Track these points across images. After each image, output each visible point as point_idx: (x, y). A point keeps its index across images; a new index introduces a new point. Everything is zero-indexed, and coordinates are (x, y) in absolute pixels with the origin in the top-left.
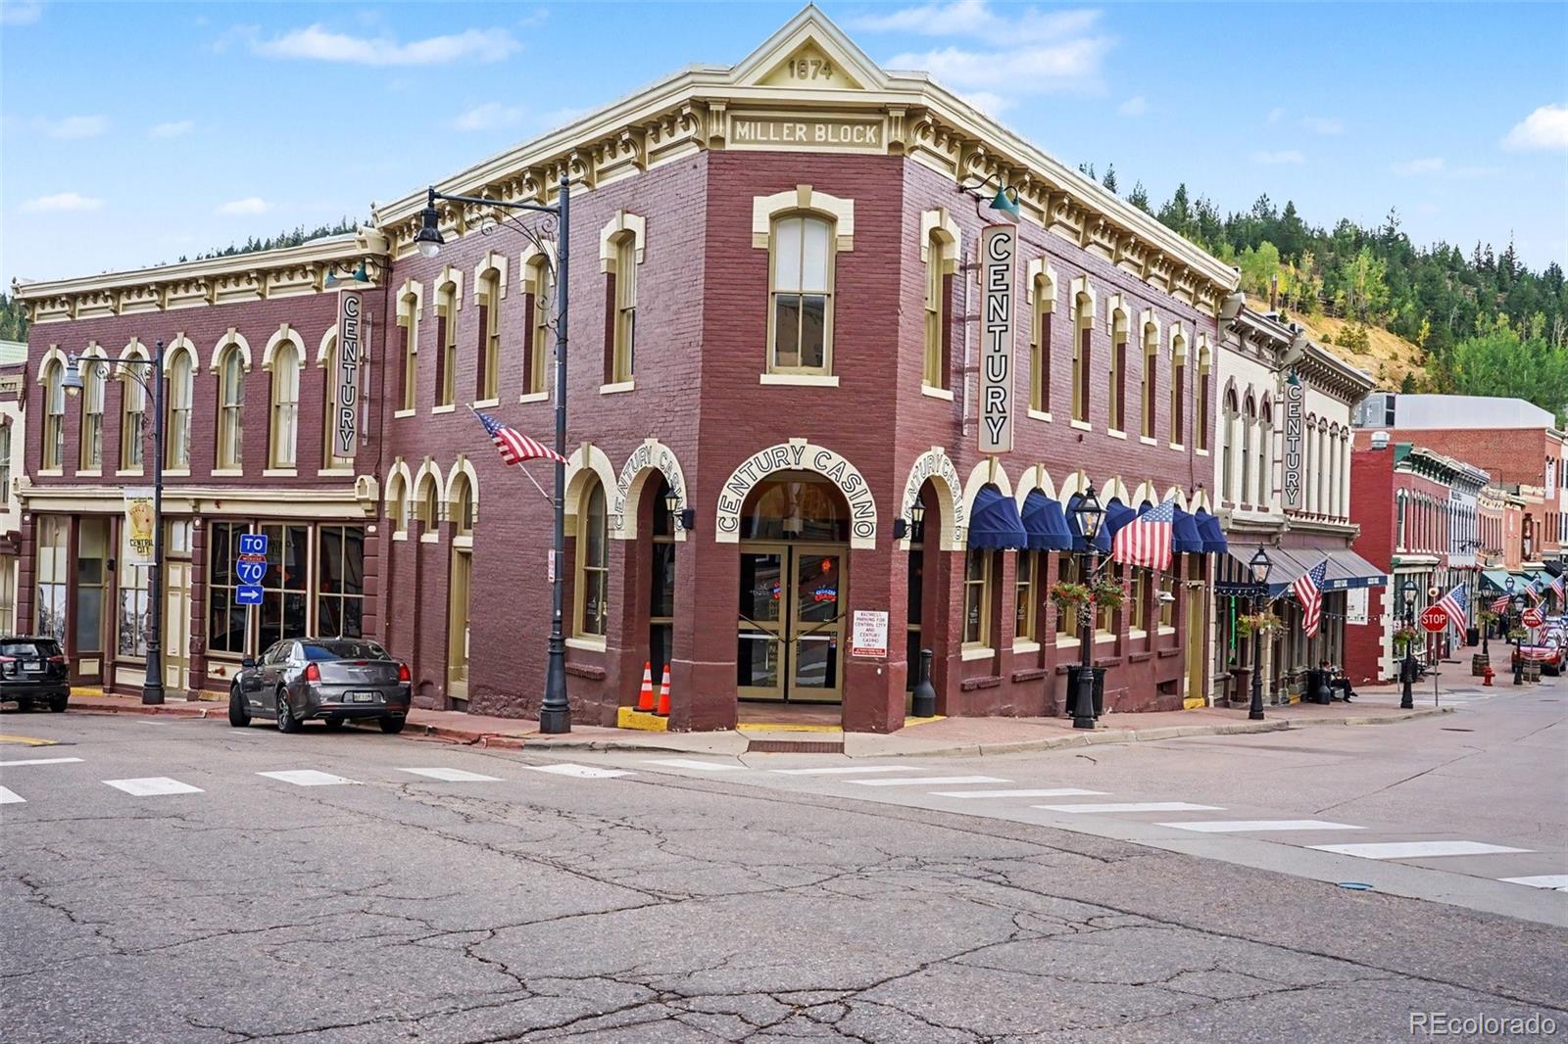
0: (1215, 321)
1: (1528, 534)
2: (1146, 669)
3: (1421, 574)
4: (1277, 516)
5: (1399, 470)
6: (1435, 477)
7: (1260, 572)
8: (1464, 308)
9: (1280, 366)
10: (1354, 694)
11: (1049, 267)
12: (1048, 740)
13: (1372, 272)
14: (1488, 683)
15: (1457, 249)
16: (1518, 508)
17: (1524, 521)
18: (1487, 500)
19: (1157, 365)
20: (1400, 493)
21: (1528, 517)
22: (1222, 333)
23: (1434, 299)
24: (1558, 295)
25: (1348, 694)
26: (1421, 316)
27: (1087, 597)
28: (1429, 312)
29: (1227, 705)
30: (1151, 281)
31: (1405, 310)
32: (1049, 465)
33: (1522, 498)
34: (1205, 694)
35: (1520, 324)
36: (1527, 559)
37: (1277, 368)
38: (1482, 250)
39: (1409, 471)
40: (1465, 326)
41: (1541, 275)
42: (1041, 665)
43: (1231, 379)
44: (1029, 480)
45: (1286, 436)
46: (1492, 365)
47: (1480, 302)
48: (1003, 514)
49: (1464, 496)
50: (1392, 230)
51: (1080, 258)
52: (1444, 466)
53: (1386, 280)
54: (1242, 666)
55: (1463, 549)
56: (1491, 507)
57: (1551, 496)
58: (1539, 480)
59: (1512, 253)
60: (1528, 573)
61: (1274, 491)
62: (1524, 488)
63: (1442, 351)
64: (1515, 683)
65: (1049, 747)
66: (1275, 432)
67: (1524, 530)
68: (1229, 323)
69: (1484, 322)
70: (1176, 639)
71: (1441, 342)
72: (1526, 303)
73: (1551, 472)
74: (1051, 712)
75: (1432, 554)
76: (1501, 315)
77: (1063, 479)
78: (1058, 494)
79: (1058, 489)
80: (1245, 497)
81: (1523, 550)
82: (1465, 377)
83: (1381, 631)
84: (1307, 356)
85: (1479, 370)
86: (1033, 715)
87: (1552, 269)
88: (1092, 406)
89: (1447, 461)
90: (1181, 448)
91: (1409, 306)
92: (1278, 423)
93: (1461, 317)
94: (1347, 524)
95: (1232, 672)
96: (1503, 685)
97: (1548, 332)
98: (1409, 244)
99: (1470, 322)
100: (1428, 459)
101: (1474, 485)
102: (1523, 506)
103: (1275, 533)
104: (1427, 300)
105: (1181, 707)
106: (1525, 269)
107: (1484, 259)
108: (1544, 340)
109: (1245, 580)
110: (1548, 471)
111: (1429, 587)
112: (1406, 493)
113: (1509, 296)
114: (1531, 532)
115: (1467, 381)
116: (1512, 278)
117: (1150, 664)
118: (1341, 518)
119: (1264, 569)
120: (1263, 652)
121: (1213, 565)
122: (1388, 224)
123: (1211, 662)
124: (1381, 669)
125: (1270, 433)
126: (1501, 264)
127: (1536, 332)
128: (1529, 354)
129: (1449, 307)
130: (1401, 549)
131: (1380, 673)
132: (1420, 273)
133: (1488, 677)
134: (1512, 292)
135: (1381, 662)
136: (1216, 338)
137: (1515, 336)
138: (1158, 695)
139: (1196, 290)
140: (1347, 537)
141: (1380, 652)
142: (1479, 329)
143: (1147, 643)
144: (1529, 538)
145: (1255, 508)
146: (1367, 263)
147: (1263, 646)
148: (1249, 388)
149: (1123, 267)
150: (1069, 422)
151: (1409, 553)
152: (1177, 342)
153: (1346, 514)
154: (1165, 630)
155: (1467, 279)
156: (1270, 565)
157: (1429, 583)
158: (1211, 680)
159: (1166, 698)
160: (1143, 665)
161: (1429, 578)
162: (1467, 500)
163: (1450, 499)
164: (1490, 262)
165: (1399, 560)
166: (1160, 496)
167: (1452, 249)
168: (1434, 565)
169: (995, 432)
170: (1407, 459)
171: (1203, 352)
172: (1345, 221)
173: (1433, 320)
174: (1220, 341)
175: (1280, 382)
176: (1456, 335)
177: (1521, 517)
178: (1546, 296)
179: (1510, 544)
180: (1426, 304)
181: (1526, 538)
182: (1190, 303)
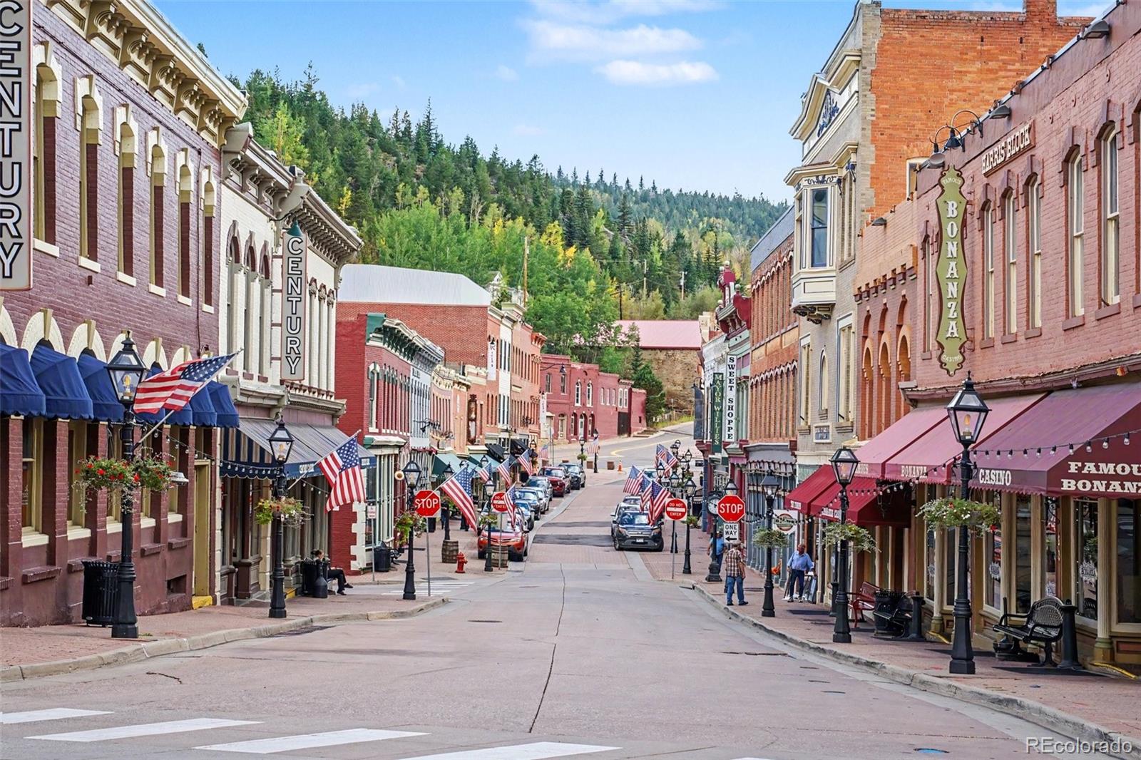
0: (220, 153)
1: (473, 416)
2: (156, 562)
3: (389, 456)
4: (276, 387)
5: (371, 343)
6: (401, 351)
7: (280, 450)
8: (385, 178)
9: (278, 214)
10: (348, 586)
11: (53, 59)
12: (103, 655)
13: (290, 130)
14: (460, 570)
15: (375, 114)
16: (464, 389)
17: (470, 402)
18: (440, 380)
19: (165, 200)
20: (372, 367)
21: (473, 399)
22: (225, 169)
23: (354, 166)
24: (474, 171)
25: (343, 586)
26: (342, 183)
27: (130, 476)
28: (350, 179)
29: (231, 603)
30: (158, 94)
31: (325, 176)
32: (58, 312)
33: (470, 379)
34: (212, 592)
35: (439, 199)
36: (472, 442)
37: (275, 218)
38: (401, 116)
39: (380, 344)
40: (387, 197)
41: (457, 149)
42: (51, 561)
43: (234, 223)
44: (34, 329)
45: (286, 296)
46: (415, 240)
47: (400, 173)
48: (15, 370)
49: (422, 374)
50: (309, 87)
51: (84, 51)
52: (410, 341)
53: (305, 141)
54: (243, 557)
55: (423, 430)
56: (442, 387)
57: (493, 377)
58: (481, 361)
59: (429, 123)
60: (474, 456)
61: (272, 359)
62: (470, 368)
63: (365, 222)
64: (486, 570)
65: (105, 664)
66: (274, 291)
67: (469, 411)
68: (234, 157)
69: (404, 194)
70: (184, 528)
71: (362, 212)
72: (444, 177)
73: (492, 353)
74: (63, 619)
75: (398, 435)
76: (421, 187)
77: (71, 330)
78: (66, 350)
79: (67, 341)
80: (246, 367)
81: (469, 432)
82: (390, 251)
83: (354, 517)
84: (305, 205)
85: (403, 241)
86: (45, 624)
87: (467, 144)
88: (100, 242)
89: (412, 334)
90: (188, 301)
91: (330, 171)
92: (277, 282)
93: (382, 188)
94: (333, 399)
95: (236, 565)
96: (476, 572)
97: (466, 210)
98: (326, 104)
99: (390, 193)
100: (399, 331)
101: (430, 363)
102: (468, 387)
103: (274, 406)
104: (348, 165)
105: (190, 607)
106: (441, 141)
107: (402, 127)
108: (463, 217)
109: (256, 459)
110: (490, 351)
111: (396, 470)
112: (378, 369)
113: (428, 168)
114: (476, 414)
115: (391, 255)
116: (430, 150)
117: (160, 556)
118: (328, 392)
119: (285, 446)
120: (262, 542)
121: (218, 442)
122: (306, 80)
123: (218, 555)
124: (354, 558)
125: (268, 291)
126: (418, 134)
127: (455, 209)
128: (451, 231)
129: (370, 174)
130: (373, 429)
131: (352, 562)
132: (340, 137)
133: (461, 563)
134: (430, 164)
135: (354, 550)
136: (219, 174)
137: (434, 211)
138: (168, 593)
139: (201, 113)
140: (334, 414)
141: (353, 539)
142: (400, 201)
143: (157, 533)
144: (475, 420)
145: (256, 378)
146: (286, 120)
147: (262, 535)
148: (251, 237)
149: (129, 71)
150: (77, 259)
151: (380, 433)
152: (185, 171)
153: (332, 389)
154: (174, 518)
155: (386, 148)
156: (292, 441)
157: (395, 465)
158: (218, 574)
159: (176, 596)
160: (154, 557)
161: (395, 461)
162: (424, 378)
163: (412, 377)
164: (407, 131)
165: (372, 440)
166: (169, 358)
167: (370, 114)
168: (400, 447)
169: (7, 262)
170: (379, 330)
171: (209, 188)
172: (258, 73)
173: (355, 187)
174: (224, 178)
175: (277, 233)
176: (377, 206)
177: (467, 398)
178: (462, 171)
179: (457, 425)
180: (347, 171)
181: (472, 420)
182: (195, 128)
